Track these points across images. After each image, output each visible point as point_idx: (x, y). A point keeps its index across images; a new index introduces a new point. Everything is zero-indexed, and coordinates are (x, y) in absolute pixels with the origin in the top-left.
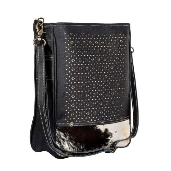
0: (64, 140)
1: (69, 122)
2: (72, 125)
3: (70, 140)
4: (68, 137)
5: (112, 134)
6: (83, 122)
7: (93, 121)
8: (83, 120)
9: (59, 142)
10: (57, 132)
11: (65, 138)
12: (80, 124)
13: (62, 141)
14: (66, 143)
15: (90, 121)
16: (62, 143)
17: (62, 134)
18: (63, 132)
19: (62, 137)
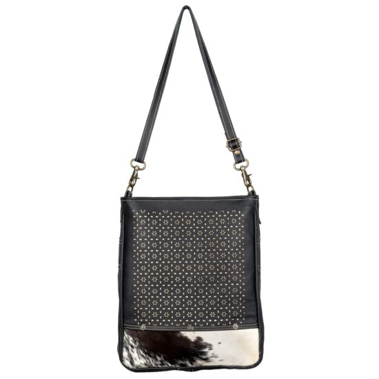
0: (132, 347)
1: (141, 324)
2: (143, 327)
3: (140, 347)
4: (137, 343)
5: (210, 345)
6: (158, 325)
7: (174, 325)
8: (159, 323)
9: (127, 349)
10: (126, 335)
11: (134, 344)
12: (155, 328)
13: (130, 347)
14: (135, 350)
15: (170, 325)
16: (130, 350)
17: (131, 339)
18: (132, 336)
19: (131, 342)
